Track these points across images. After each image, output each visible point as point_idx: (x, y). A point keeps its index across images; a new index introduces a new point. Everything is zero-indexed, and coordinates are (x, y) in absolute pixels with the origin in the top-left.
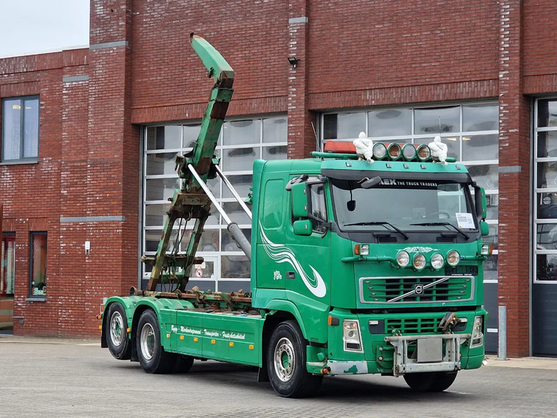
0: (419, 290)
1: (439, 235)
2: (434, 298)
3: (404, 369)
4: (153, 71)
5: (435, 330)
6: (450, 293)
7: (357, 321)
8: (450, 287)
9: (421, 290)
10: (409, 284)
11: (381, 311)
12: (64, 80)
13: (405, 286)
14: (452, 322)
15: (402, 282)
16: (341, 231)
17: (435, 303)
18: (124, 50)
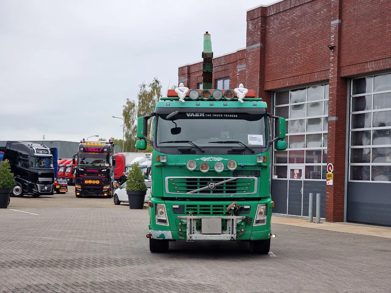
0: (212, 186)
1: (230, 149)
2: (225, 192)
3: (191, 237)
4: (273, 59)
5: (224, 213)
6: (237, 189)
7: (164, 205)
8: (238, 185)
9: (213, 186)
10: (204, 182)
11: (184, 199)
12: (238, 67)
13: (201, 183)
14: (233, 208)
15: (198, 181)
16: (157, 147)
17: (224, 195)
18: (259, 49)
